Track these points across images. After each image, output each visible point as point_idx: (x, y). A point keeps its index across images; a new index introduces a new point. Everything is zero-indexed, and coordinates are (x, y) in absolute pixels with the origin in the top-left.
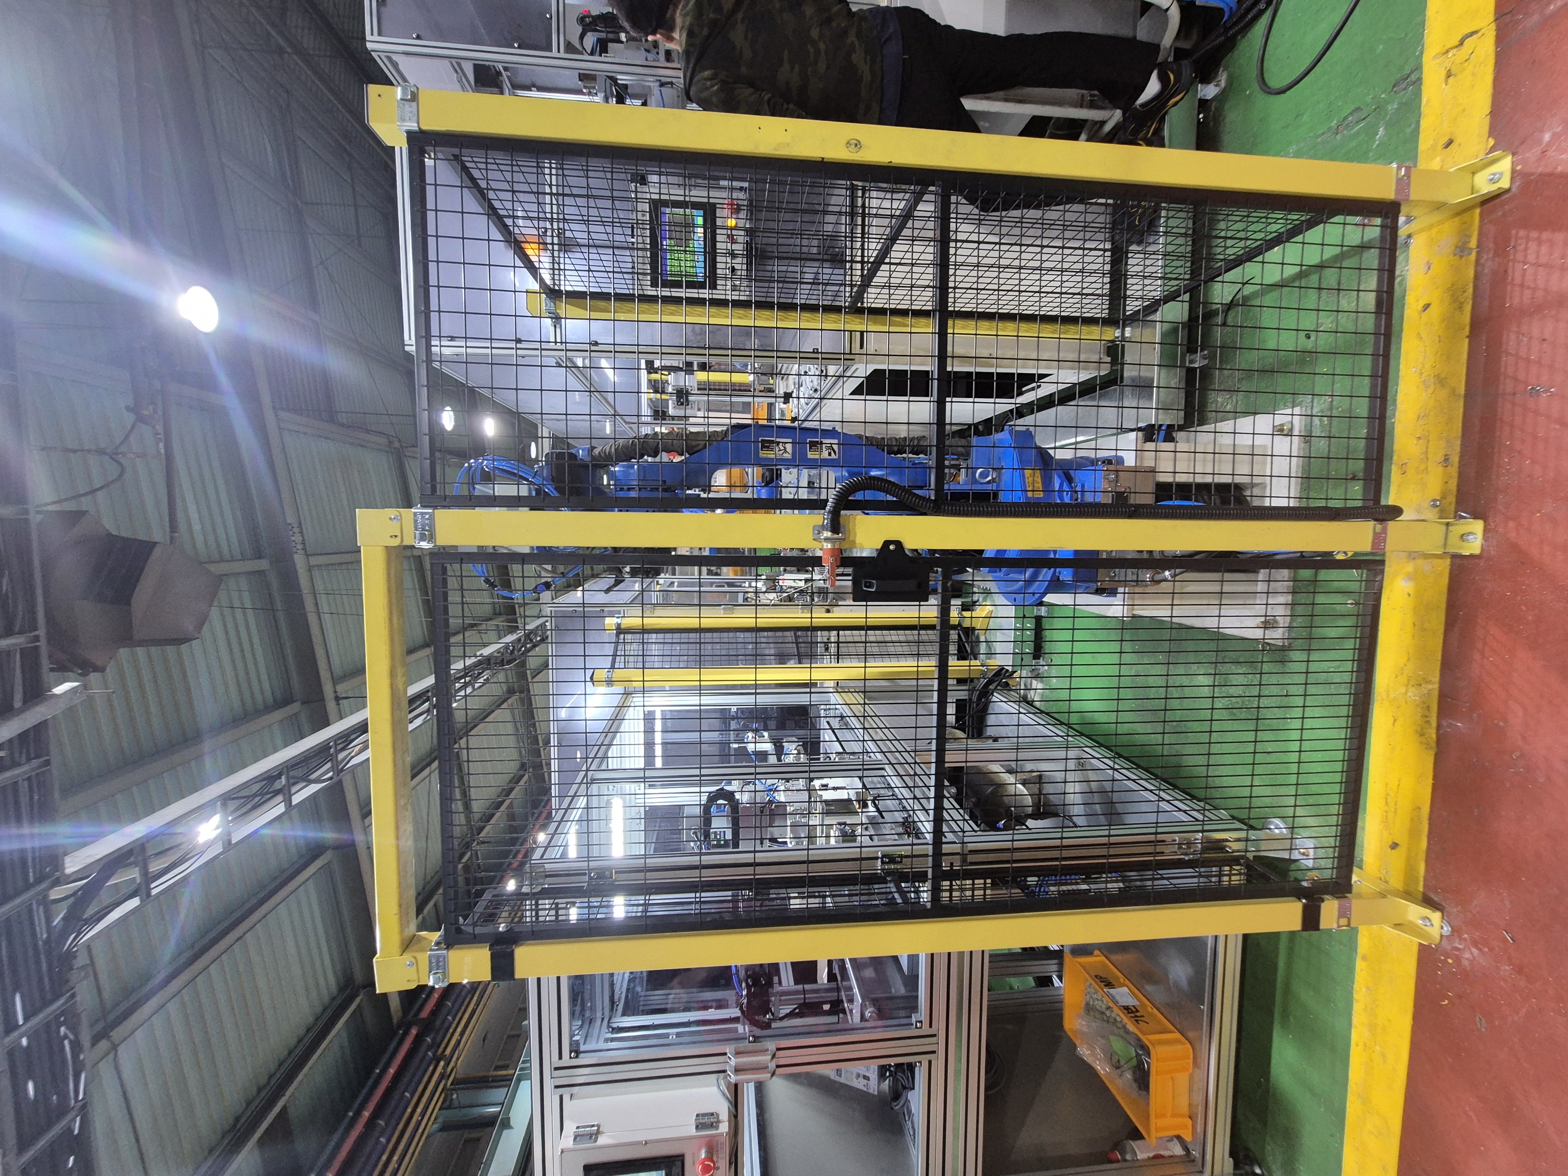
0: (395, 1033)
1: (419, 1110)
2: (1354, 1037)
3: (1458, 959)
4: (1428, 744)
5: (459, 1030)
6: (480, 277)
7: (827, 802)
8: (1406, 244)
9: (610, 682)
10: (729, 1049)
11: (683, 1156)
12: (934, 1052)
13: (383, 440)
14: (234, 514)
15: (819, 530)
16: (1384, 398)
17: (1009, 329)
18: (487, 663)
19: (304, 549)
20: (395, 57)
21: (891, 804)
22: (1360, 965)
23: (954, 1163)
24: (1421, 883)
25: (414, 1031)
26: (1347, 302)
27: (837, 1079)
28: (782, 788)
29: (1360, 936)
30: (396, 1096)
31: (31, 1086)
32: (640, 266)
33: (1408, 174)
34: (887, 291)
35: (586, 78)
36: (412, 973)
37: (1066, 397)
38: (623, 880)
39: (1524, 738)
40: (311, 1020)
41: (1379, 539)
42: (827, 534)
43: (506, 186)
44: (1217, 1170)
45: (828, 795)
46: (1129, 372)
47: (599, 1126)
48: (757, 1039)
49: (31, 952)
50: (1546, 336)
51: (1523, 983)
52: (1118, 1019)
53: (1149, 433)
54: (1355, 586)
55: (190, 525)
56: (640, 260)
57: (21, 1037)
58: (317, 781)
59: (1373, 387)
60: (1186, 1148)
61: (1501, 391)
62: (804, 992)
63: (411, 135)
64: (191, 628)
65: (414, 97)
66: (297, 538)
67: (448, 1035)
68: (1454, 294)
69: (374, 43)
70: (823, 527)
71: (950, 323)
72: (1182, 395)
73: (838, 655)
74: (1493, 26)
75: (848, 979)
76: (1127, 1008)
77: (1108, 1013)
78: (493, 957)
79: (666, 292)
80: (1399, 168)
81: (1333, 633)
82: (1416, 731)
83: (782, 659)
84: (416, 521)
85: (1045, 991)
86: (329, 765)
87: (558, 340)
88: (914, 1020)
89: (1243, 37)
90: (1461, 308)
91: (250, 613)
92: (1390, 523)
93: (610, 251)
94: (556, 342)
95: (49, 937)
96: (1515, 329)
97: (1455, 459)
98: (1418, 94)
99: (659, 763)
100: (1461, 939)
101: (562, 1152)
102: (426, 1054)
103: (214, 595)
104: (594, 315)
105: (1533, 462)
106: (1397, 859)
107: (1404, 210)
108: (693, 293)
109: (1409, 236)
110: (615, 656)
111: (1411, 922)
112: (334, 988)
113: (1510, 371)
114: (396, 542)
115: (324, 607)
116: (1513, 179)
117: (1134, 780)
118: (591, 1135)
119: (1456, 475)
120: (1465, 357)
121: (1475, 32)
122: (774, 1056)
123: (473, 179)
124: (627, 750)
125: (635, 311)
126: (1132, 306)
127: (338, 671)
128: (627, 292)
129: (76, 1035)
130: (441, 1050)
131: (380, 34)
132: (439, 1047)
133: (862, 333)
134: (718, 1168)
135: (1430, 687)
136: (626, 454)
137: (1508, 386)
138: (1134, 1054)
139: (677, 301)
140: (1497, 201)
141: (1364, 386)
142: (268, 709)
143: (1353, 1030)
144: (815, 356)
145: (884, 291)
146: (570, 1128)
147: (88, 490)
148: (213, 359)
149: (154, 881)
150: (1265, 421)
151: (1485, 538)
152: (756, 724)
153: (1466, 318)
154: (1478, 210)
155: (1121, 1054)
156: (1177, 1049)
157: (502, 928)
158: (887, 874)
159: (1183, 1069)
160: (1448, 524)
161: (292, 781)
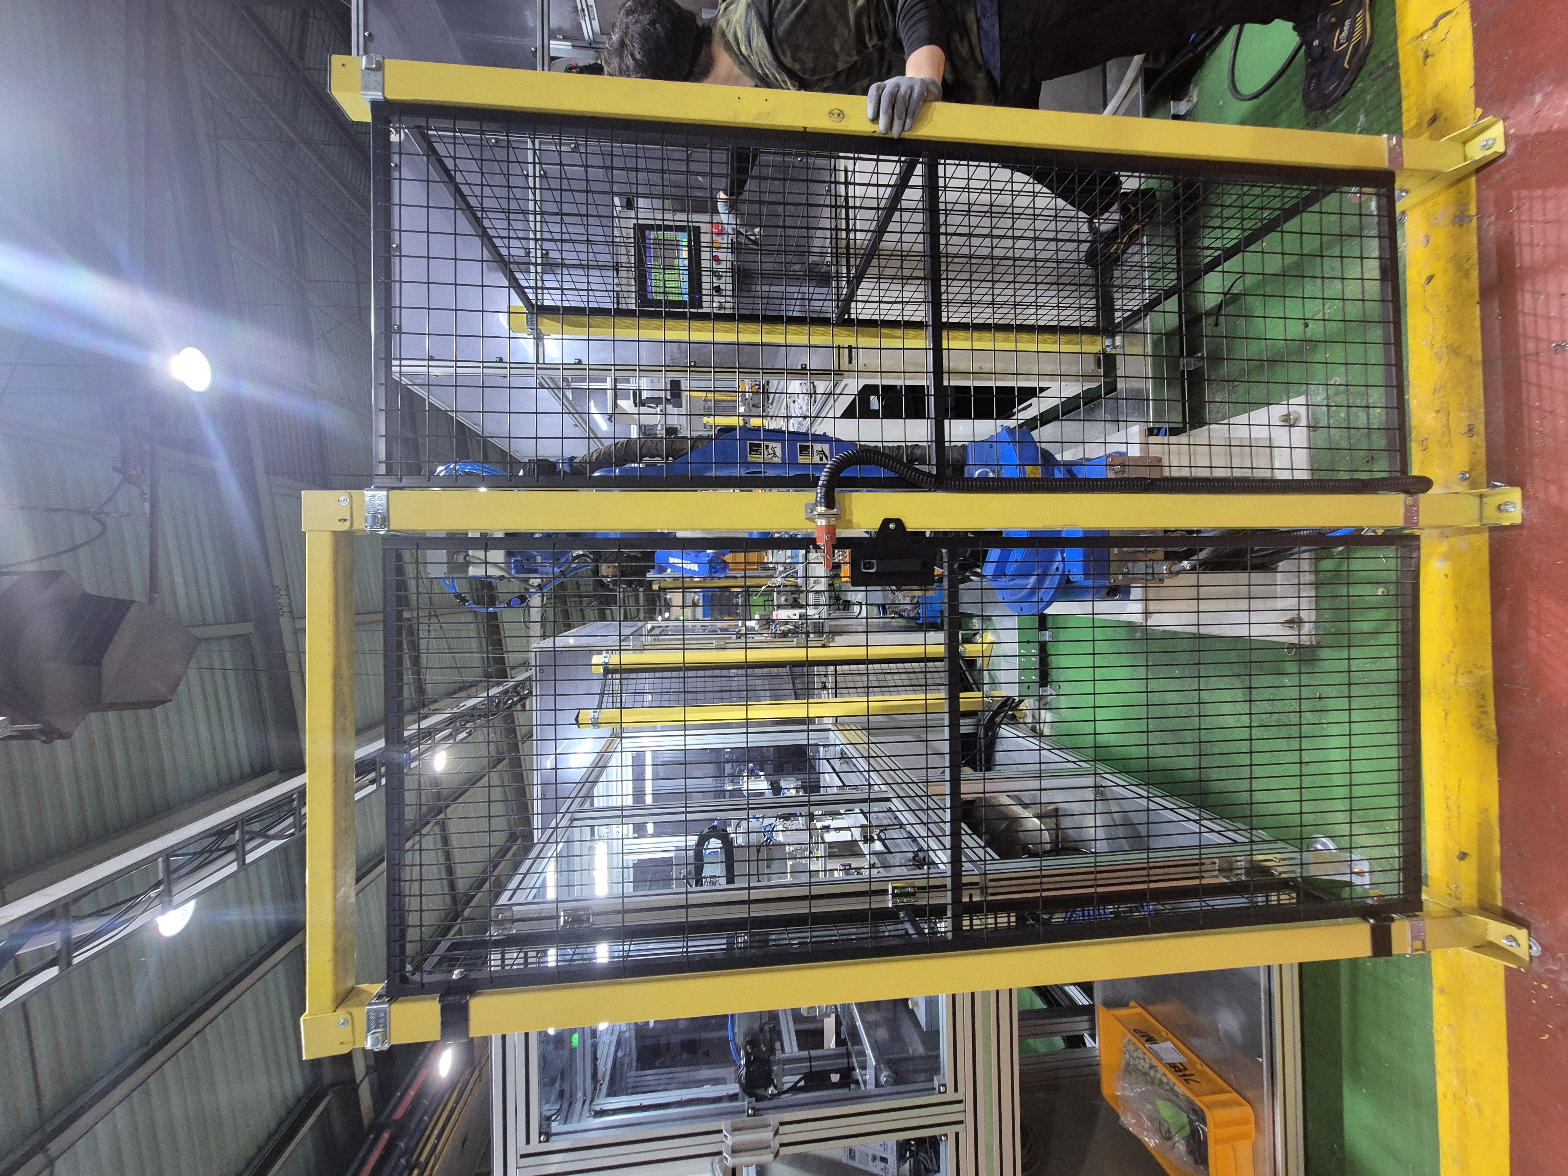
0: (365, 1139)
2: (1441, 1087)
3: (1554, 984)
4: (1488, 737)
5: (436, 1132)
7: (831, 845)
9: (596, 723)
10: (723, 1124)
12: (961, 1122)
15: (812, 507)
18: (471, 715)
19: (291, 612)
22: (1438, 1000)
24: (1499, 897)
25: (386, 1135)
26: (1354, 269)
27: (851, 1163)
28: (780, 828)
29: (1433, 965)
33: (1399, 143)
36: (345, 1034)
38: (606, 924)
40: (273, 1125)
41: (1411, 513)
42: (821, 509)
45: (830, 837)
46: (1123, 385)
48: (757, 1112)
52: (1165, 1080)
54: (1389, 564)
58: (277, 837)
59: (1387, 355)
61: (1522, 353)
62: (810, 1059)
63: (375, 105)
64: (164, 691)
65: (380, 67)
66: (284, 601)
67: (424, 1139)
68: (1458, 264)
70: (817, 504)
71: (945, 335)
73: (836, 688)
74: (1466, 4)
75: (860, 1042)
76: (1173, 1067)
77: (1152, 1073)
78: (444, 1010)
80: (1390, 139)
81: (1366, 627)
82: (1473, 724)
83: (776, 696)
84: (367, 503)
85: (1078, 1053)
86: (290, 820)
87: (540, 361)
88: (936, 1083)
89: (1211, 54)
90: (1467, 275)
91: (231, 674)
92: (1421, 495)
94: (537, 363)
96: (1529, 288)
97: (1481, 428)
98: (1396, 78)
99: (649, 800)
100: (1555, 959)
102: (399, 1162)
103: (189, 658)
106: (1468, 871)
107: (1399, 179)
109: (1403, 213)
110: (602, 693)
111: (1493, 942)
112: (300, 1088)
113: (1530, 331)
114: (345, 527)
116: (1507, 143)
119: (1483, 444)
120: (1478, 323)
121: (1449, 12)
122: (777, 1133)
124: (614, 788)
130: (415, 1157)
132: (413, 1153)
133: (850, 348)
135: (1481, 673)
137: (1529, 346)
138: (1186, 1120)
140: (1493, 167)
142: (243, 779)
143: (1438, 1079)
144: (802, 372)
147: (70, 544)
148: (203, 416)
149: (77, 949)
150: (1278, 411)
151: (1525, 506)
152: (751, 765)
153: (1474, 283)
154: (1473, 179)
155: (1170, 1121)
156: (1236, 1112)
157: (456, 974)
158: (897, 908)
159: (1245, 1136)
160: (1481, 496)
161: (247, 837)
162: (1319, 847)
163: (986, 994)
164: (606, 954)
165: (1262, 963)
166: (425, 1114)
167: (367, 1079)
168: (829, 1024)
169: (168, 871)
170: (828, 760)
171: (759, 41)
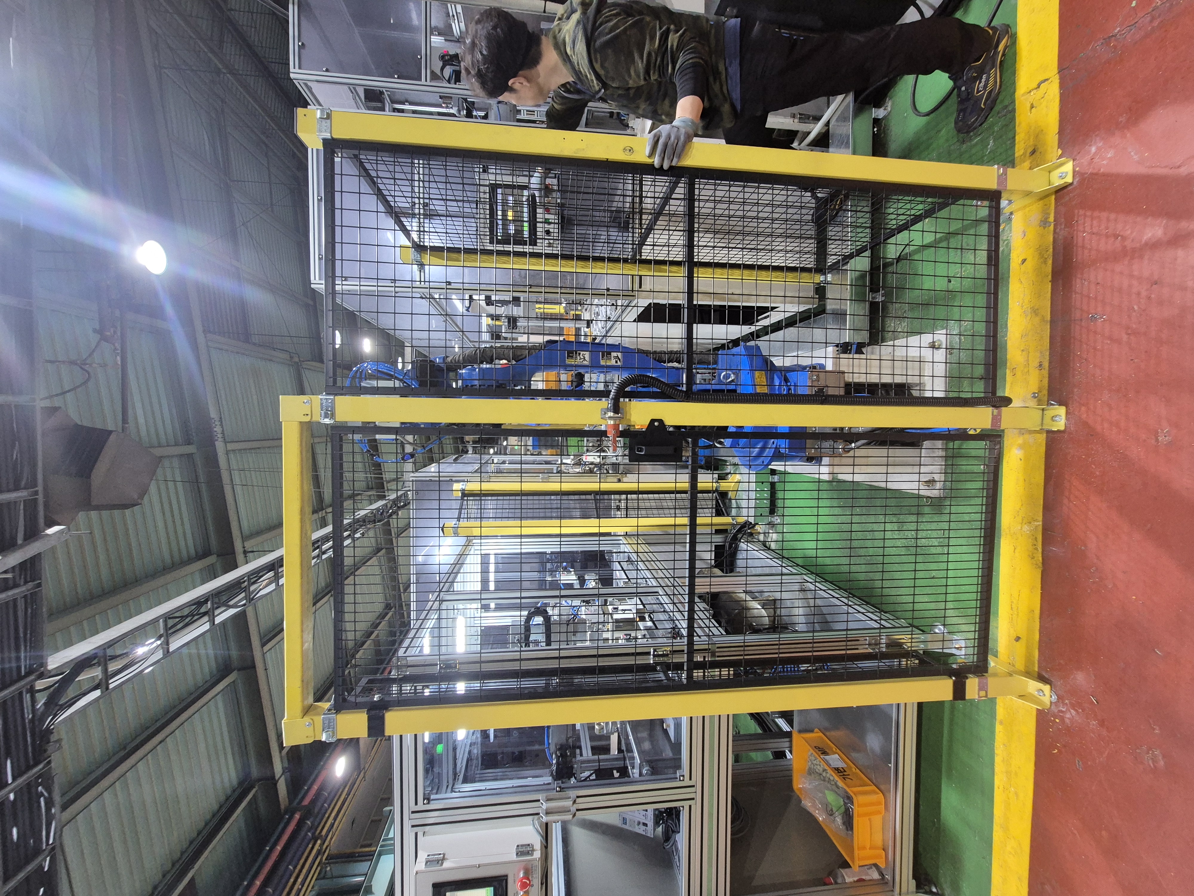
0: (282, 818)
1: (300, 880)
2: (997, 782)
3: (1062, 719)
4: (1037, 564)
5: (333, 815)
6: (370, 236)
7: (617, 621)
8: (1010, 219)
9: (456, 533)
10: (542, 797)
11: (507, 876)
12: (693, 799)
13: (286, 356)
14: (170, 410)
15: (605, 411)
16: (995, 322)
17: (736, 273)
18: (363, 521)
19: (224, 438)
20: (309, 84)
21: (662, 616)
22: (999, 728)
23: (709, 885)
24: (1037, 665)
25: (297, 816)
26: (969, 257)
27: (624, 826)
29: (997, 707)
30: (282, 869)
31: (15, 831)
32: (482, 229)
33: (1006, 171)
34: (667, 248)
35: (446, 98)
36: (310, 731)
37: (791, 322)
38: (465, 669)
39: (1098, 558)
40: (216, 807)
41: (996, 419)
42: (611, 414)
43: (388, 175)
44: (904, 890)
45: (618, 616)
46: (830, 306)
47: (444, 855)
48: (562, 789)
49: (20, 729)
50: (1099, 281)
51: (1104, 732)
52: (832, 778)
53: (845, 348)
54: (981, 453)
55: (136, 418)
56: (482, 225)
57: (10, 792)
58: (235, 606)
59: (988, 314)
60: (881, 874)
61: (1073, 318)
62: (599, 761)
63: (326, 142)
64: (136, 497)
65: (329, 117)
66: (218, 429)
67: (325, 820)
68: (1041, 252)
69: (296, 73)
70: (608, 410)
71: (695, 270)
72: (867, 319)
74: (1057, 76)
75: (632, 751)
76: (837, 770)
77: (824, 774)
78: (370, 719)
79: (500, 248)
80: (999, 169)
82: (1028, 555)
84: (322, 404)
85: (781, 762)
86: (243, 595)
87: (422, 280)
88: (678, 775)
90: (1045, 262)
91: (180, 485)
92: (1003, 409)
93: (461, 219)
94: (420, 281)
95: (33, 716)
96: (1079, 276)
97: (1046, 364)
98: (1013, 119)
99: (492, 586)
100: (1064, 704)
101: (417, 873)
102: (306, 835)
103: (153, 474)
104: (449, 263)
105: (1095, 366)
106: (1020, 649)
107: (1004, 195)
108: (519, 248)
109: (1011, 213)
110: (461, 509)
111: (1030, 693)
112: (235, 782)
113: (1078, 304)
114: (307, 419)
115: (237, 480)
116: (1074, 177)
117: (837, 598)
118: (438, 861)
119: (1047, 375)
120: (1049, 295)
121: (1047, 80)
122: (574, 802)
123: (366, 170)
124: (468, 577)
125: (478, 260)
126: (831, 260)
127: (246, 530)
128: (472, 247)
129: (50, 793)
130: (318, 832)
131: (300, 68)
132: (316, 830)
133: (640, 276)
134: (532, 886)
135: (1036, 523)
136: (470, 360)
137: (1077, 314)
138: (842, 803)
139: (507, 253)
140: (1065, 191)
141: (981, 314)
142: (190, 560)
143: (996, 777)
144: (609, 293)
145: (665, 248)
146: (423, 856)
147: (59, 391)
148: (162, 294)
149: (111, 678)
150: (927, 338)
151: (1067, 419)
152: (565, 564)
153: (1049, 268)
154: (1053, 197)
155: (833, 804)
156: (873, 798)
157: (376, 698)
158: (657, 664)
159: (879, 812)
160: (1043, 410)
161: (215, 606)
162: (937, 631)
163: (712, 717)
164: (464, 689)
165: (895, 702)
166: (325, 802)
167: (283, 777)
168: (614, 739)
169: (166, 629)
170: (619, 562)
171: (581, 47)
